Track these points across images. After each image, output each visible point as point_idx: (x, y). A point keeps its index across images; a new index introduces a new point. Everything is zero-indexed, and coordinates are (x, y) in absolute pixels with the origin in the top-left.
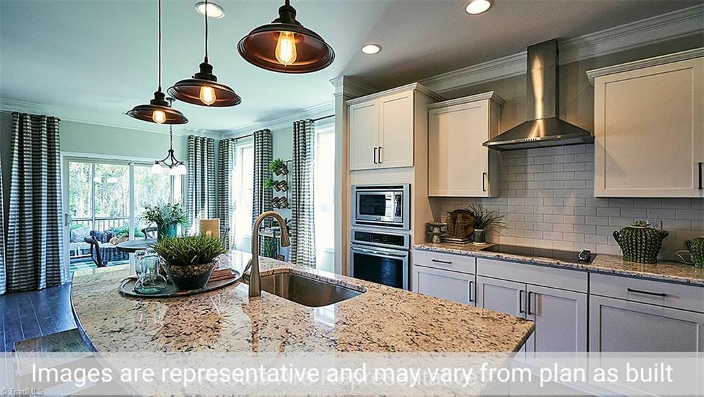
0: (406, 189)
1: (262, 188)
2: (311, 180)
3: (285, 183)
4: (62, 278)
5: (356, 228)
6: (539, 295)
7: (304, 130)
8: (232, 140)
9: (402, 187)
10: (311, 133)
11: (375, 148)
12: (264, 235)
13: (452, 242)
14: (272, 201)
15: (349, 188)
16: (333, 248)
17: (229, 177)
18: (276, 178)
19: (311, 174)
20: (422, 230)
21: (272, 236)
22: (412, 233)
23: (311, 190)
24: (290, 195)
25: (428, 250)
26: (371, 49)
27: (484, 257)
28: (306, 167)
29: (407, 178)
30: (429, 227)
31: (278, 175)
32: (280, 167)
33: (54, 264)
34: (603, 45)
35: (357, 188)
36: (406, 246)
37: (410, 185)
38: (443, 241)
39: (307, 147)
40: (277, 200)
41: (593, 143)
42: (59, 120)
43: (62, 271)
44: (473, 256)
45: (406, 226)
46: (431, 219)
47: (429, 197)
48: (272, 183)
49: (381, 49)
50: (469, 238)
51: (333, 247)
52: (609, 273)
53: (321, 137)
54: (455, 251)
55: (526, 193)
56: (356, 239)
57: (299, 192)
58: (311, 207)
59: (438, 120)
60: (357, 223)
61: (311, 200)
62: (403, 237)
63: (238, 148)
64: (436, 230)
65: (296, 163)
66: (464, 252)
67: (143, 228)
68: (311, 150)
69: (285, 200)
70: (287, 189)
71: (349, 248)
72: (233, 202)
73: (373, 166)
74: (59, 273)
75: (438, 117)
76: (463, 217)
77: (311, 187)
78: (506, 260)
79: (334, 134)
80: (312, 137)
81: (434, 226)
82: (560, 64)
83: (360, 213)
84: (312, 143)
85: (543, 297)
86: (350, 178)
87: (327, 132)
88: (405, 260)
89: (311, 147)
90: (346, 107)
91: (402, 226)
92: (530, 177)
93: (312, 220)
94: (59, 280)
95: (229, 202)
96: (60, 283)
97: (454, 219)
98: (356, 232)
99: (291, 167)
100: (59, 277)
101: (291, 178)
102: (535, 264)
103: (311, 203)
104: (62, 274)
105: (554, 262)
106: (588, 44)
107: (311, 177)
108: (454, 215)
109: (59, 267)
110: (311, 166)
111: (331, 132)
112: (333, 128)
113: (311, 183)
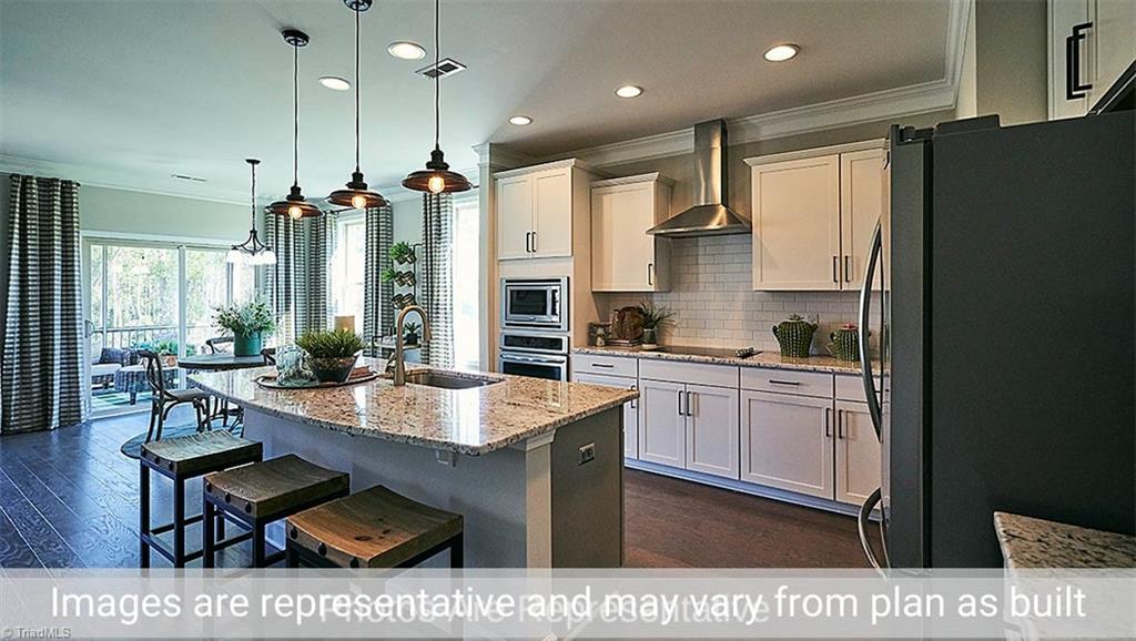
0: (564, 282)
1: (377, 281)
2: (448, 271)
3: (411, 275)
4: (83, 412)
5: (505, 331)
6: (698, 394)
7: (438, 203)
8: (332, 212)
9: (559, 281)
10: (449, 209)
11: (528, 234)
12: (381, 346)
13: (619, 345)
14: (393, 300)
15: (497, 281)
16: (478, 360)
17: (327, 266)
18: (398, 267)
19: (448, 262)
20: (584, 331)
21: (394, 347)
22: (571, 334)
23: (448, 284)
24: (419, 292)
25: (588, 353)
26: (520, 121)
27: (646, 358)
28: (442, 254)
29: (565, 270)
30: (592, 328)
31: (401, 263)
32: (405, 253)
33: (70, 392)
34: (768, 128)
35: (507, 281)
36: (565, 350)
37: (568, 278)
38: (608, 344)
39: (443, 227)
40: (400, 298)
41: (751, 233)
42: (78, 185)
43: (82, 403)
44: (634, 357)
45: (564, 328)
46: (595, 319)
47: (593, 293)
48: (393, 275)
49: (531, 121)
50: (638, 340)
51: (476, 358)
52: (755, 367)
53: (461, 213)
54: (617, 353)
55: (698, 287)
56: (506, 345)
57: (432, 287)
58: (448, 307)
59: (602, 202)
60: (507, 324)
61: (449, 298)
62: (561, 340)
63: (341, 225)
64: (600, 331)
65: (427, 247)
66: (625, 354)
67: (208, 339)
68: (448, 231)
69: (412, 298)
70: (415, 283)
71: (497, 357)
72: (333, 302)
73: (525, 255)
74: (79, 406)
75: (602, 198)
76: (632, 315)
77: (448, 280)
78: (667, 359)
79: (478, 210)
80: (449, 213)
81: (599, 326)
82: (729, 144)
83: (511, 313)
84: (448, 222)
85: (701, 397)
86: (498, 270)
87: (469, 207)
88: (563, 367)
89: (448, 226)
90: (494, 180)
91: (559, 327)
92: (701, 268)
93: (449, 325)
94: (79, 416)
95: (328, 302)
96: (80, 421)
97: (622, 319)
98: (506, 337)
99: (420, 252)
100: (79, 411)
101: (420, 268)
102: (693, 362)
103: (448, 302)
104: (82, 408)
105: (710, 359)
106: (755, 126)
107: (448, 266)
108: (622, 314)
109: (78, 397)
110: (448, 253)
111: (475, 207)
112: (478, 203)
113: (448, 275)
